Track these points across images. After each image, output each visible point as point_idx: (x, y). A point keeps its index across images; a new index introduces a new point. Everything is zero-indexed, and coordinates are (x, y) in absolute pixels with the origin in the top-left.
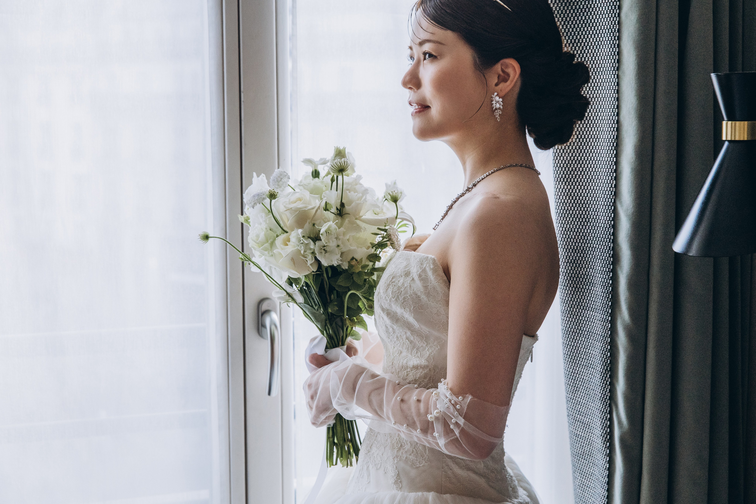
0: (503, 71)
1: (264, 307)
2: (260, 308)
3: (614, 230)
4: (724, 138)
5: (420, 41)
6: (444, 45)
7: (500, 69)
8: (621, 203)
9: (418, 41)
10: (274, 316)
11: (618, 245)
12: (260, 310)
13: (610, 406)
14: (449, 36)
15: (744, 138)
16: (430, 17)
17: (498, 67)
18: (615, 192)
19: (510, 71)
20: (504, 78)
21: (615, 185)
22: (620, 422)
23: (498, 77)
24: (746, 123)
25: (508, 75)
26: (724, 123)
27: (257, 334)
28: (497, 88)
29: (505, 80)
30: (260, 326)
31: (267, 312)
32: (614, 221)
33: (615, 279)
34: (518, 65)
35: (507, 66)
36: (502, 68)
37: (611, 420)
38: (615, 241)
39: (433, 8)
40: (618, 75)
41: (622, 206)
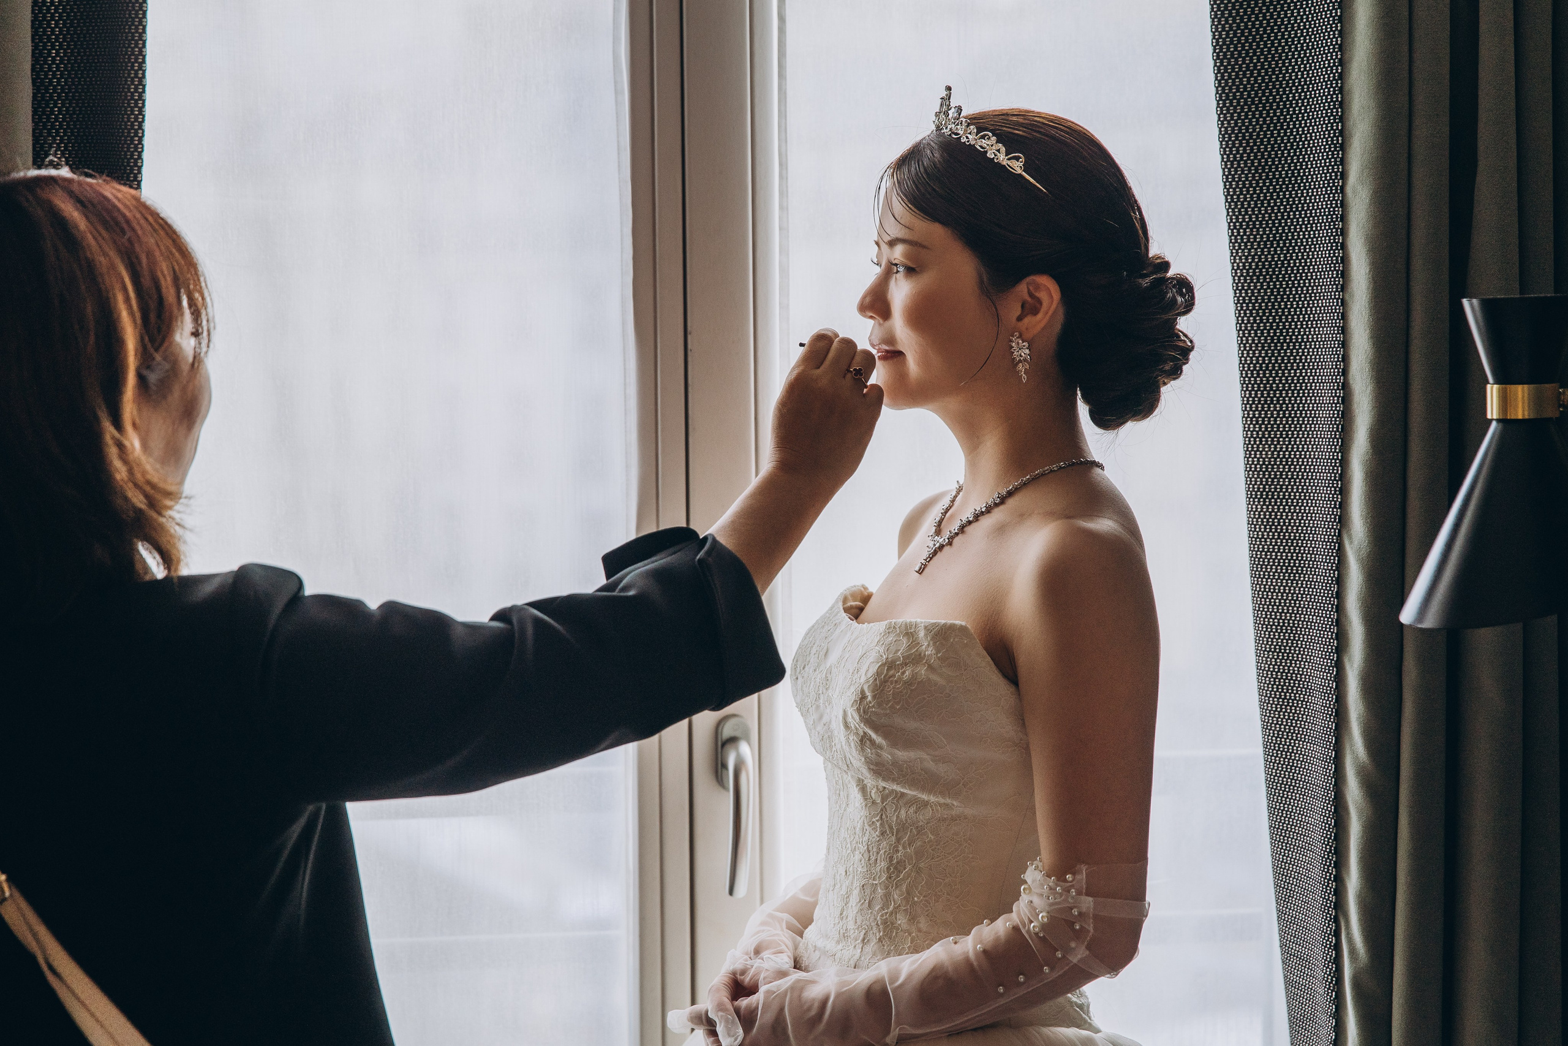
0: (1031, 295)
1: (727, 731)
2: (720, 734)
3: (1338, 588)
4: (1489, 416)
5: (889, 238)
6: (928, 249)
7: (1026, 290)
8: (1350, 537)
9: (887, 238)
10: (745, 749)
11: (1346, 616)
12: (720, 739)
13: (1336, 920)
14: (936, 232)
15: (1524, 415)
16: (907, 198)
17: (1022, 288)
18: (1340, 517)
19: (1042, 295)
20: (1031, 308)
21: (1341, 503)
22: (1353, 951)
23: (1023, 306)
24: (1526, 386)
25: (1040, 302)
26: (1489, 387)
27: (714, 782)
28: (1020, 324)
29: (1035, 311)
30: (718, 767)
31: (733, 740)
32: (1338, 571)
33: (1340, 679)
34: (1057, 287)
35: (1038, 287)
36: (1029, 290)
37: (1337, 947)
38: (1340, 608)
39: (914, 182)
40: (1342, 300)
41: (1351, 543)
